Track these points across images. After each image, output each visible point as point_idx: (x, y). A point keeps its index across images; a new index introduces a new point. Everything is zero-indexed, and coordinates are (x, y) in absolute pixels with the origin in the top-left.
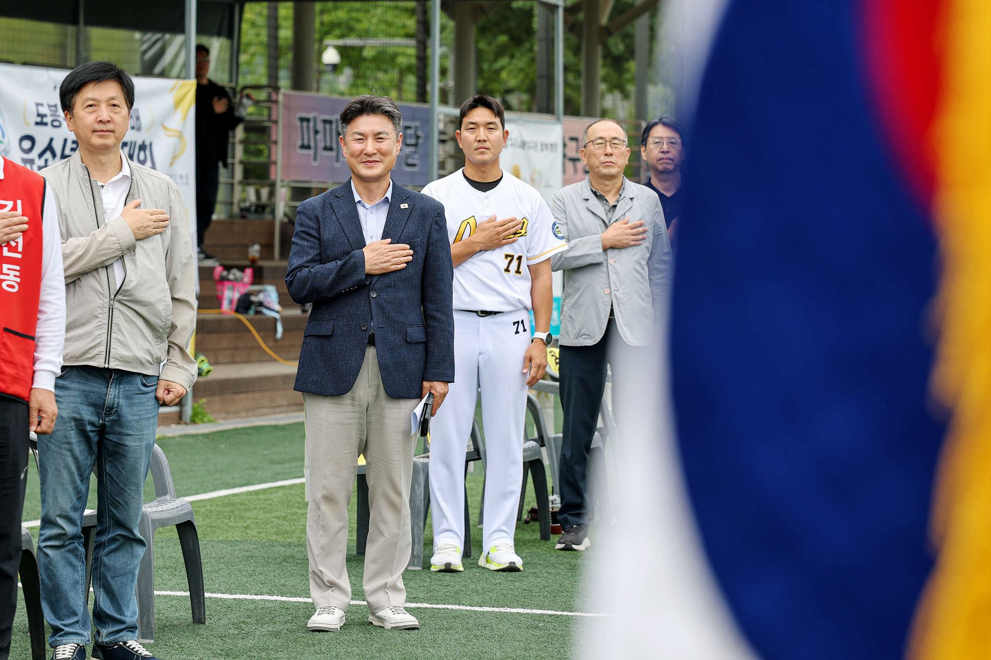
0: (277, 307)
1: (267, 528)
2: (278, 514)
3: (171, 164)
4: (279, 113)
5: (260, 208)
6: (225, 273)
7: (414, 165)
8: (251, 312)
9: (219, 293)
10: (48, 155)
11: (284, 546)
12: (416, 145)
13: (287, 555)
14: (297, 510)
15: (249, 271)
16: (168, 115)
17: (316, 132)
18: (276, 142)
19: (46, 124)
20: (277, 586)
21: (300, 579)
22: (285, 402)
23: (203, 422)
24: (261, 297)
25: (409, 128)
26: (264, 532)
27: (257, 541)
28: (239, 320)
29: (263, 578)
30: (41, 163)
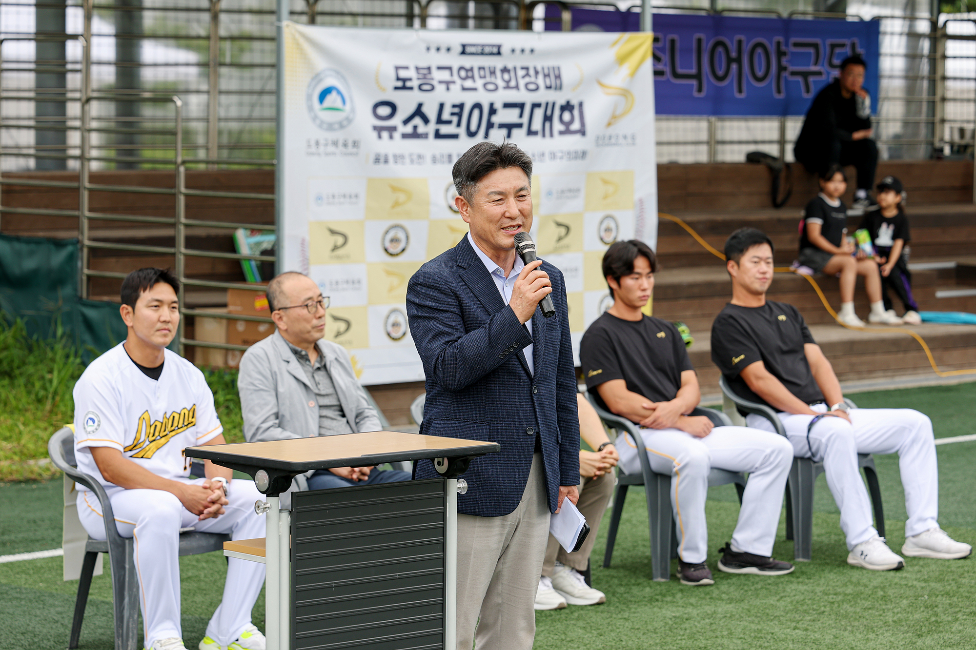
3: (609, 124)
10: (417, 121)
16: (607, 71)
19: (411, 88)
30: (409, 129)
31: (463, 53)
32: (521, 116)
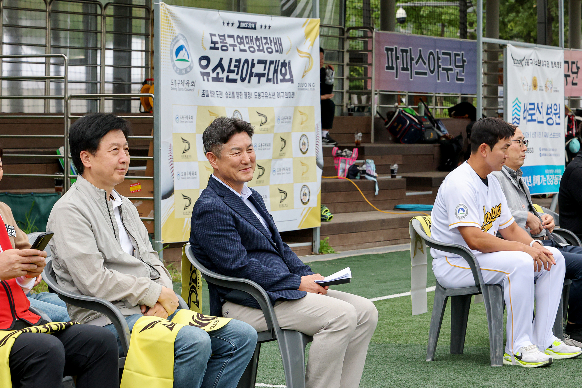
0: (375, 174)
1: (381, 332)
2: (388, 321)
3: (303, 76)
4: (373, 45)
5: (361, 109)
6: (339, 151)
7: (462, 80)
8: (358, 178)
9: (336, 165)
10: (219, 70)
11: (396, 347)
12: (462, 66)
13: (399, 354)
14: (401, 318)
15: (355, 150)
16: (301, 42)
17: (397, 58)
18: (371, 65)
19: (217, 49)
20: (395, 381)
21: (412, 375)
22: (382, 239)
23: (328, 253)
24: (364, 167)
25: (458, 55)
26: (380, 336)
27: (375, 343)
28: (350, 182)
29: (383, 374)
30: (214, 75)
31: (239, 27)
32: (265, 70)
